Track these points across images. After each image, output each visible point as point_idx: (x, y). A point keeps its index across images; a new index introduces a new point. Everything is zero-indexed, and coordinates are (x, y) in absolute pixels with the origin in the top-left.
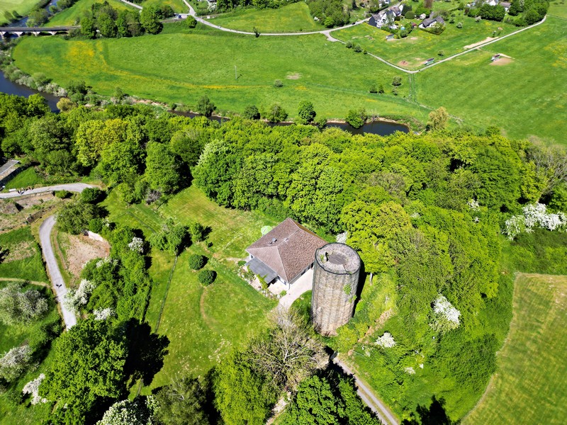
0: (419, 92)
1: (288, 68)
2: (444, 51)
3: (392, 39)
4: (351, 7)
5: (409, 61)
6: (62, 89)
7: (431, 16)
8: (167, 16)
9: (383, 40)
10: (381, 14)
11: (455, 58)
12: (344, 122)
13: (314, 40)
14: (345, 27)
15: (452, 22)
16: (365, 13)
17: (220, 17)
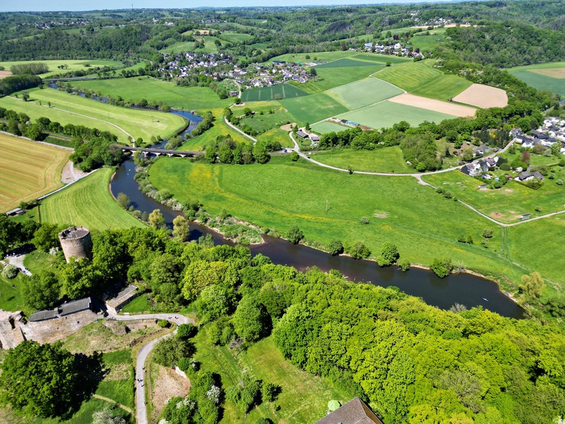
0: (512, 247)
1: (377, 205)
2: (541, 208)
3: (485, 189)
4: (445, 154)
5: (502, 213)
6: (180, 205)
7: (529, 169)
8: (275, 149)
9: (475, 188)
10: (474, 163)
11: (554, 216)
12: (428, 269)
13: (405, 182)
14: (437, 172)
15: (551, 178)
16: (458, 161)
17: (320, 154)
